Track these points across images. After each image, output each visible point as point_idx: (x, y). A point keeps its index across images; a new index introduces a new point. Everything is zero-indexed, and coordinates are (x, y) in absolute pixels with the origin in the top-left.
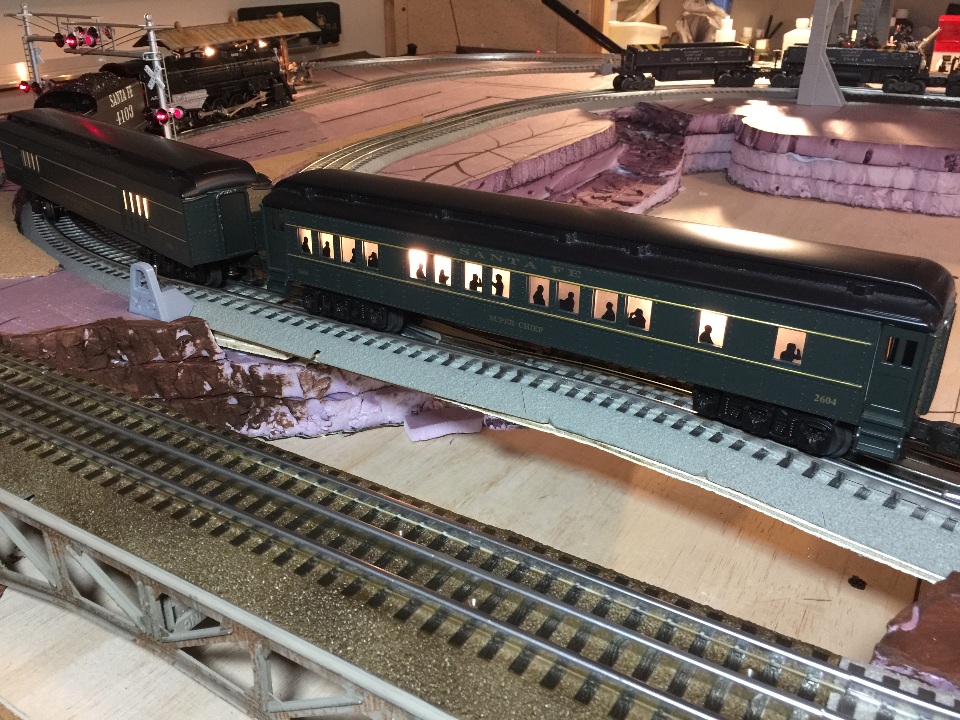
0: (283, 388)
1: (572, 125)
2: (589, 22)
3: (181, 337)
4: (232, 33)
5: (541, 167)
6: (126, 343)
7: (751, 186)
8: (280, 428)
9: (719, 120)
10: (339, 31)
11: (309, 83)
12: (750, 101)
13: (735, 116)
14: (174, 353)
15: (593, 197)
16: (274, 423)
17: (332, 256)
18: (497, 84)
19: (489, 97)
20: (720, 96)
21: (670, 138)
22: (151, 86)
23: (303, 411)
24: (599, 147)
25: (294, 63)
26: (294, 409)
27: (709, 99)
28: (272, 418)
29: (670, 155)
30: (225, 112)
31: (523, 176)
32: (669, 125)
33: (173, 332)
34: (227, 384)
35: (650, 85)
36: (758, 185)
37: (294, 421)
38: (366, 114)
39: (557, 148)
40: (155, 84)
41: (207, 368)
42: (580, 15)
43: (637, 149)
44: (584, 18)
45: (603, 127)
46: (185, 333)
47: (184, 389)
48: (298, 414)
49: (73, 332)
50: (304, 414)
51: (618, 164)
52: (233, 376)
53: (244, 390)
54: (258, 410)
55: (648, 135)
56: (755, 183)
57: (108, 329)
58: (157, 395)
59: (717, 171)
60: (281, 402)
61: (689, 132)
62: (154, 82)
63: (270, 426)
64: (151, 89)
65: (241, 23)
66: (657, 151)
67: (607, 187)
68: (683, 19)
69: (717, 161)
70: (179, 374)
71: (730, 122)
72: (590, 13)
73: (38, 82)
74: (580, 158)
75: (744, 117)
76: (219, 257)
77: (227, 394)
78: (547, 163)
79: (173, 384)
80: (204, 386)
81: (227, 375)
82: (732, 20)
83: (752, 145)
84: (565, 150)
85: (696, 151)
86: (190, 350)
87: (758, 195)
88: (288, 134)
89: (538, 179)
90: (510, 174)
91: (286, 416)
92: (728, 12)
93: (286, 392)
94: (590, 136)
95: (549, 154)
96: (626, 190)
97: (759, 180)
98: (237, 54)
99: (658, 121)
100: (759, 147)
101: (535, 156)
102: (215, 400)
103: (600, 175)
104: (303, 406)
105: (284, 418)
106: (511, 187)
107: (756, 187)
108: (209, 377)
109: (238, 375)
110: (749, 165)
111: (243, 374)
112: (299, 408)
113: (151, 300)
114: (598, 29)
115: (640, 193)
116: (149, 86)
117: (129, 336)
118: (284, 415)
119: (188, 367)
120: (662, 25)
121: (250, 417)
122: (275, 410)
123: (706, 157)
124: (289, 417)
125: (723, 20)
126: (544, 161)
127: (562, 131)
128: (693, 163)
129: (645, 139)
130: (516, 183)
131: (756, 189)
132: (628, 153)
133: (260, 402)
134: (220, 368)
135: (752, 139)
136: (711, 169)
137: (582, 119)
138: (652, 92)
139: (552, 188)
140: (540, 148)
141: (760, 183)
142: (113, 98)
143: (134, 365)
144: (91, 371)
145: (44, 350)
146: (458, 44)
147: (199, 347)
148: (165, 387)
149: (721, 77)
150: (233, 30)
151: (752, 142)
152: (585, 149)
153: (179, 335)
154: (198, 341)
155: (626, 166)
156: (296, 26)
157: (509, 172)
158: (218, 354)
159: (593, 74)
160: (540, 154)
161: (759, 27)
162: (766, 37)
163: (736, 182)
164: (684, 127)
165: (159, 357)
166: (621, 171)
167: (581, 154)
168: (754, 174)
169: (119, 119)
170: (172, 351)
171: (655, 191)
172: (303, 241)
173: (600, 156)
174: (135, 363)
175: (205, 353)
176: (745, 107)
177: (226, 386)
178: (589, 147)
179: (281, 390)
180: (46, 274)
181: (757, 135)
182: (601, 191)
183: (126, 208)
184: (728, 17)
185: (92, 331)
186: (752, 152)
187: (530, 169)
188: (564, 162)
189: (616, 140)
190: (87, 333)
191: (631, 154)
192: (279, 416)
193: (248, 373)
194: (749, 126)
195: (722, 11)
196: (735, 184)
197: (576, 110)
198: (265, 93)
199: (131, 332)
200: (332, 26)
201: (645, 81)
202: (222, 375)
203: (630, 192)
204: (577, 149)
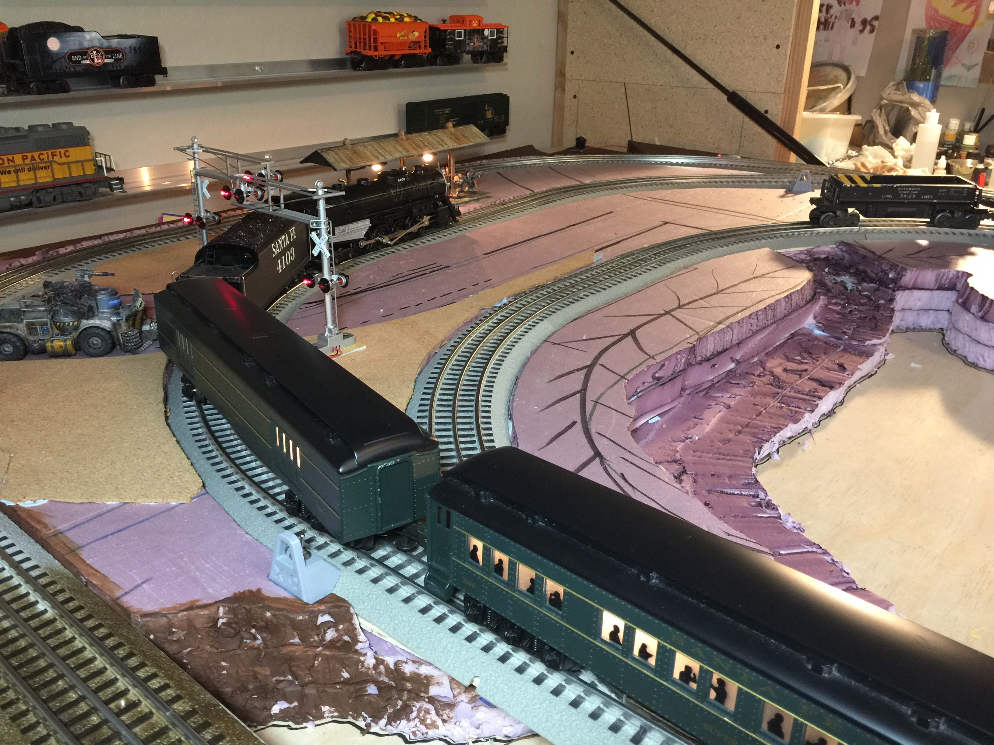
0: (430, 687)
1: (762, 276)
2: (779, 123)
3: (322, 623)
4: (400, 149)
5: (728, 338)
6: (263, 623)
7: (976, 361)
8: (423, 728)
9: (938, 275)
10: (507, 123)
11: (474, 193)
12: (974, 249)
13: (958, 272)
14: (313, 638)
15: (785, 370)
16: (417, 720)
17: (506, 576)
18: (675, 203)
19: (666, 223)
20: (937, 238)
21: (877, 290)
22: (315, 252)
23: (451, 715)
24: (794, 305)
25: (460, 175)
26: (441, 712)
27: (924, 243)
28: (414, 714)
29: (878, 316)
30: (386, 240)
31: (707, 350)
32: (877, 274)
33: (315, 619)
34: (368, 672)
35: (853, 221)
36: (984, 361)
37: (439, 722)
38: (532, 243)
39: (747, 313)
40: (320, 252)
41: (347, 659)
42: (768, 116)
43: (836, 304)
44: (773, 120)
45: (799, 281)
46: (327, 618)
47: (320, 677)
48: (445, 717)
49: (206, 612)
50: (452, 718)
51: (814, 322)
52: (375, 667)
53: (386, 680)
54: (400, 703)
55: (849, 281)
56: (981, 359)
57: (244, 608)
58: (290, 677)
59: (930, 330)
60: (427, 700)
61: (901, 287)
62: (319, 249)
63: (412, 724)
64: (315, 255)
65: (409, 136)
66: (861, 308)
67: (800, 355)
68: (881, 108)
69: (932, 318)
70: (316, 662)
71: (951, 278)
72: (780, 114)
73: (202, 215)
74: (772, 321)
75: (970, 275)
76: (374, 532)
77: (366, 682)
78: (736, 332)
79: (309, 670)
80: (343, 674)
81: (369, 665)
82: (938, 114)
83: (980, 314)
84: (756, 315)
85: (906, 307)
86: (330, 635)
87: (983, 374)
88: (449, 271)
89: (724, 351)
90: (694, 350)
91: (430, 714)
92: (933, 101)
93: (434, 691)
94: (785, 294)
95: (739, 322)
96: (826, 361)
97: (986, 355)
98: (403, 179)
99: (861, 267)
100: (988, 319)
101: (722, 326)
102: (352, 688)
103: (793, 335)
104: (451, 710)
105: (428, 716)
106: (694, 363)
107: (981, 363)
108: (349, 667)
109: (382, 667)
110: (973, 335)
111: (387, 667)
112: (447, 711)
113: (294, 574)
114: (789, 132)
115: (842, 368)
116: (313, 252)
117: (267, 618)
118: (427, 712)
119: (326, 655)
120: (855, 114)
121: (390, 711)
122: (418, 705)
123: (918, 315)
124: (433, 716)
125: (928, 114)
126: (733, 330)
127: (751, 285)
128: (902, 320)
129: (846, 288)
130: (699, 358)
131: (981, 366)
132: (825, 308)
133: (403, 696)
134: (362, 659)
135: (981, 307)
136: (923, 327)
137: (775, 266)
138: (856, 229)
139: (738, 358)
140: (730, 312)
141: (988, 360)
142: (275, 248)
143: (268, 648)
144: (222, 652)
145: (174, 630)
146: (630, 139)
147: (342, 633)
148: (300, 673)
149: (939, 216)
150: (401, 145)
151: (980, 311)
152: (778, 311)
153: (321, 619)
154: (341, 627)
155: (824, 325)
156: (466, 137)
157: (692, 349)
158: (361, 642)
159: (782, 191)
160: (728, 322)
161: (968, 120)
162: (976, 130)
163: (955, 351)
164: (895, 281)
165: (297, 640)
166: (817, 332)
167: (774, 317)
168: (980, 348)
169: (280, 266)
170: (311, 637)
171: (859, 366)
172: (472, 548)
173: (795, 315)
174: (270, 646)
175: (346, 638)
176: (969, 258)
177: (367, 674)
178: (783, 307)
179: (428, 689)
180: (186, 501)
181: (987, 305)
182: (793, 361)
183: (278, 444)
184: (934, 111)
185: (227, 608)
186: (979, 323)
187: (716, 342)
188: (754, 328)
189: (813, 293)
190: (221, 610)
191: (830, 309)
192: (423, 712)
193: (392, 667)
194: (977, 292)
195: (927, 102)
196: (954, 352)
197: (767, 250)
198: (429, 217)
199: (268, 614)
200: (499, 118)
201: (848, 217)
202: (363, 666)
203: (830, 365)
204: (770, 312)
